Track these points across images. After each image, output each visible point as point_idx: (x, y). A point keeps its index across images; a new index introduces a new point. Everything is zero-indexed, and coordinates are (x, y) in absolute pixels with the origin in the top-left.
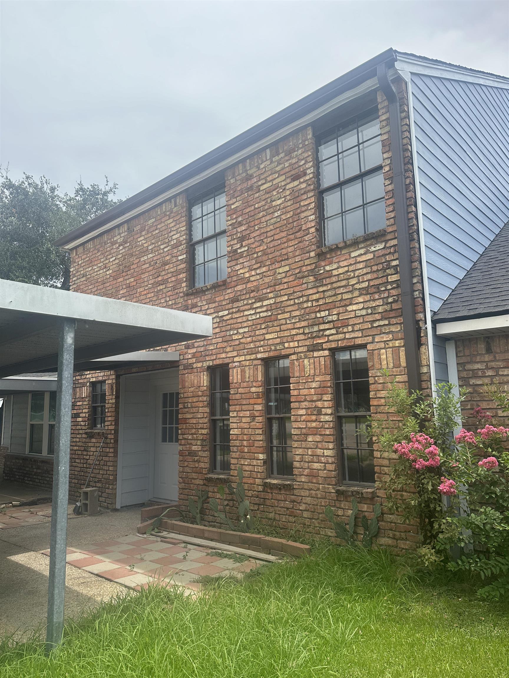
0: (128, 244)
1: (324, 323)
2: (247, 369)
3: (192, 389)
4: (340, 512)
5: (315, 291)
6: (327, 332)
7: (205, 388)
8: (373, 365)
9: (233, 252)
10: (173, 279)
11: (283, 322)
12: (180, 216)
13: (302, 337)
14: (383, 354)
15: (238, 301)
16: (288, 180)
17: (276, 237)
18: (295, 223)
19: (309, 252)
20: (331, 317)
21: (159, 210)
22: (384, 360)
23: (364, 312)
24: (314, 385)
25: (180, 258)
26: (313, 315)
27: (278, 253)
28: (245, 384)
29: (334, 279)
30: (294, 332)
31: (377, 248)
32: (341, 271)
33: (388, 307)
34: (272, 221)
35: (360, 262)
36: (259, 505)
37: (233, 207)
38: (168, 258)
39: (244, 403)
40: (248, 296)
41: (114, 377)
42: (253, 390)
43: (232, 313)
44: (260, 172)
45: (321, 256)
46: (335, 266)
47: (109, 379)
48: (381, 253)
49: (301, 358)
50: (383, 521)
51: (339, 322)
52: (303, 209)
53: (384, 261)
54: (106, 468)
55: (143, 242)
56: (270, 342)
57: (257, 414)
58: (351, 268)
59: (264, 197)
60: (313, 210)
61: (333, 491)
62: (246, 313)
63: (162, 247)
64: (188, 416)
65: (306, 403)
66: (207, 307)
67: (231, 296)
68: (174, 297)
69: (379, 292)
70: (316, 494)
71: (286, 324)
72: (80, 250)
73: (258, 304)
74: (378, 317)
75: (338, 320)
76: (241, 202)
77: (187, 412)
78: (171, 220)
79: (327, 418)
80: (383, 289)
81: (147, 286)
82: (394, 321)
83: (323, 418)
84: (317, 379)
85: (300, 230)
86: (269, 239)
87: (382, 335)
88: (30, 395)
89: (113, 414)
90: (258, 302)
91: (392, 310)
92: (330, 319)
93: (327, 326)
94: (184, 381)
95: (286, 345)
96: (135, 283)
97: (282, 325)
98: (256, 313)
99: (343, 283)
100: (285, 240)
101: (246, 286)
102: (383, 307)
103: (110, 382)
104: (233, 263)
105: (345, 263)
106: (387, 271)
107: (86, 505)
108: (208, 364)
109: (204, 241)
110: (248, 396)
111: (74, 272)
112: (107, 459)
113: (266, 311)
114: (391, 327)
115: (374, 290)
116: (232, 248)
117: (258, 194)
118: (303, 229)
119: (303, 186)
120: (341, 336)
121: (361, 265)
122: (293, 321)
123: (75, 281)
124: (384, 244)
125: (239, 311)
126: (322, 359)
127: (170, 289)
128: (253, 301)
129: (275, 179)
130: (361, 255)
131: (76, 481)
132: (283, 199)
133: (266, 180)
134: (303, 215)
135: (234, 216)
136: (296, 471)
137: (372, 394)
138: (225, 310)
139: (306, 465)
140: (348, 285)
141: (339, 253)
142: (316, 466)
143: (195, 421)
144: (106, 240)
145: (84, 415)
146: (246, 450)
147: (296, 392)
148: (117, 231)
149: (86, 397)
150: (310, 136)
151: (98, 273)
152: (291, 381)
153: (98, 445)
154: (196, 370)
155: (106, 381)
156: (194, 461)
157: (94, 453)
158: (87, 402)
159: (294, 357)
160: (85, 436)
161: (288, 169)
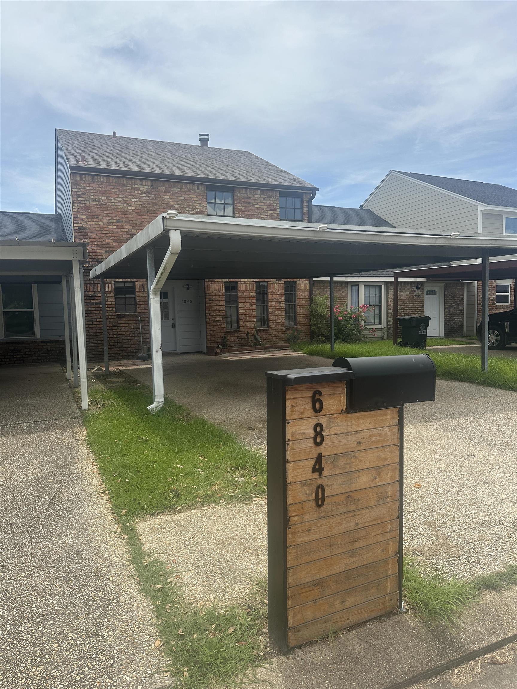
0: (153, 196)
3: (214, 292)
7: (223, 292)
8: (299, 288)
22: (302, 287)
24: (278, 293)
28: (247, 291)
39: (247, 299)
41: (144, 280)
42: (251, 294)
44: (254, 198)
49: (273, 283)
55: (169, 200)
57: (253, 304)
61: (284, 329)
65: (275, 300)
79: (283, 305)
83: (281, 305)
89: (147, 303)
94: (208, 288)
103: (140, 283)
108: (225, 280)
110: (249, 296)
126: (282, 284)
133: (258, 204)
136: (270, 324)
137: (297, 297)
139: (274, 321)
142: (278, 321)
143: (217, 307)
144: (125, 183)
145: (110, 303)
146: (248, 318)
147: (271, 296)
148: (139, 182)
149: (111, 291)
150: (278, 195)
151: (116, 204)
152: (269, 291)
153: (130, 322)
154: (217, 283)
155: (134, 282)
156: (218, 325)
157: (127, 328)
158: (113, 294)
159: (270, 282)
160: (113, 317)
161: (268, 204)
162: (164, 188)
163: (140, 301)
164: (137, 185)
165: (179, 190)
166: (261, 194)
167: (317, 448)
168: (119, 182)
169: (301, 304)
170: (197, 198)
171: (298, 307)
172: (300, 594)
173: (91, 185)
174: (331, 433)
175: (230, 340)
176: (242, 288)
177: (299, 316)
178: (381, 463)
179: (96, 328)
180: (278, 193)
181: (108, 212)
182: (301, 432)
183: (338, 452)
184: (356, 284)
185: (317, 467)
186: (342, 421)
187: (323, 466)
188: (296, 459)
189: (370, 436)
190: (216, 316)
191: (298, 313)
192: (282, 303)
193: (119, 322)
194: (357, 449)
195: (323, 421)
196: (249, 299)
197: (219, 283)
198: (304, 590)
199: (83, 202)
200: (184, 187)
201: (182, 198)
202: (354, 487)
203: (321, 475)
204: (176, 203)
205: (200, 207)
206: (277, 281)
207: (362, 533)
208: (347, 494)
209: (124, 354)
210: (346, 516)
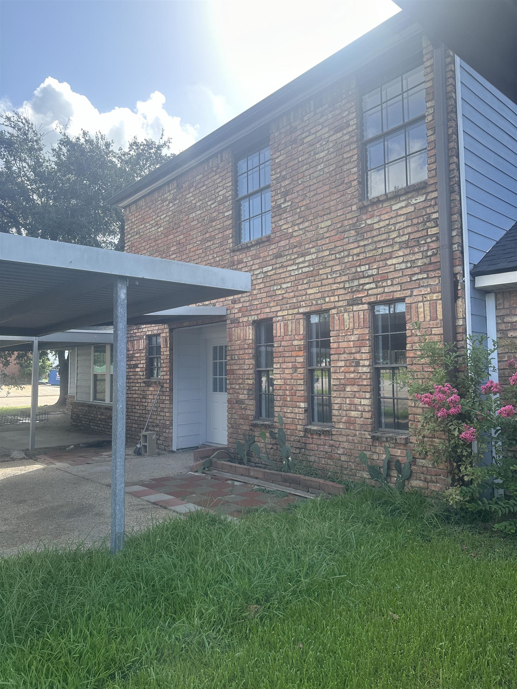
0: (178, 201)
1: (364, 277)
2: (289, 322)
3: (239, 342)
4: (375, 457)
5: (356, 245)
6: (367, 287)
7: (251, 341)
8: (411, 318)
9: (277, 207)
10: (220, 235)
11: (325, 276)
12: (226, 171)
13: (342, 291)
14: (420, 308)
15: (281, 256)
16: (332, 132)
17: (319, 191)
18: (338, 176)
19: (351, 205)
20: (370, 271)
21: (206, 166)
22: (421, 314)
23: (403, 266)
25: (226, 214)
26: (354, 270)
27: (320, 208)
28: (288, 337)
29: (375, 233)
30: (334, 287)
31: (418, 201)
32: (382, 224)
33: (427, 261)
34: (315, 174)
35: (401, 215)
36: (300, 448)
37: (277, 161)
38: (215, 214)
39: (287, 355)
40: (291, 252)
41: (167, 330)
42: (295, 343)
43: (276, 268)
45: (362, 209)
46: (376, 219)
47: (163, 332)
48: (422, 205)
50: (415, 465)
51: (379, 276)
52: (346, 161)
53: (424, 213)
54: (162, 414)
55: (192, 198)
56: (312, 297)
57: (299, 366)
58: (392, 221)
59: (307, 150)
60: (356, 163)
61: (369, 437)
62: (289, 268)
64: (235, 367)
65: (345, 355)
66: (252, 263)
67: (275, 251)
68: (221, 253)
69: (419, 245)
70: (353, 440)
71: (327, 278)
72: (133, 208)
73: (301, 260)
74: (417, 270)
75: (378, 274)
76: (285, 155)
77: (235, 364)
78: (218, 176)
80: (423, 242)
81: (195, 243)
82: (432, 274)
83: (361, 370)
84: (356, 332)
85: (342, 183)
86: (312, 193)
87: (420, 289)
88: (92, 348)
89: (168, 365)
90: (301, 257)
91: (430, 263)
92: (370, 273)
93: (367, 280)
94: (231, 335)
95: (327, 299)
96: (184, 240)
97: (323, 279)
98: (298, 269)
99: (384, 237)
100: (327, 193)
101: (289, 242)
102: (423, 260)
103: (164, 335)
104: (277, 218)
105: (386, 216)
106: (428, 224)
107: (145, 447)
108: (253, 319)
109: (249, 196)
111: (128, 230)
112: (163, 406)
113: (308, 266)
114: (430, 280)
115: (414, 244)
116: (276, 203)
117: (301, 147)
118: (346, 182)
119: (347, 137)
120: (380, 290)
121: (402, 219)
122: (334, 276)
123: (129, 238)
124: (425, 196)
125: (282, 267)
127: (217, 245)
128: (296, 256)
129: (318, 131)
130: (403, 207)
131: (136, 426)
132: (326, 151)
133: (310, 133)
134: (345, 168)
135: (278, 171)
136: (334, 419)
137: (408, 347)
138: (269, 266)
139: (344, 413)
140: (389, 239)
141: (381, 206)
142: (353, 414)
143: (241, 372)
144: (157, 197)
145: (142, 366)
146: (289, 399)
147: (336, 346)
148: (166, 188)
149: (144, 349)
150: (353, 86)
151: (151, 230)
152: (331, 334)
153: (155, 393)
154: (242, 324)
157: (152, 401)
158: (144, 353)
159: (334, 311)
160: (143, 385)
163: (163, 363)
176: (279, 331)
192: (362, 363)
193: (147, 393)
196: (291, 354)
197: (245, 324)
200: (206, 168)
204: (198, 200)
206: (348, 305)
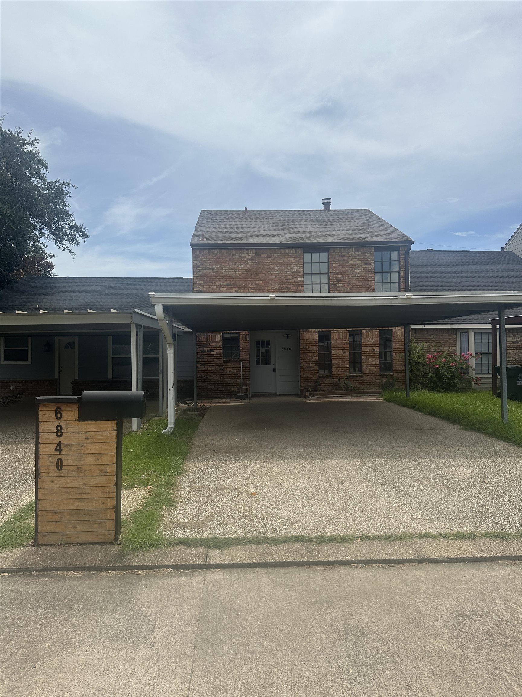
0: (256, 261)
2: (341, 334)
3: (308, 340)
4: (381, 381)
7: (317, 340)
8: (394, 336)
10: (295, 288)
14: (398, 333)
16: (363, 264)
17: (357, 284)
18: (366, 281)
22: (398, 335)
24: (372, 341)
25: (299, 279)
28: (340, 339)
34: (355, 277)
37: (333, 265)
38: (290, 277)
41: (247, 331)
42: (344, 342)
44: (349, 255)
49: (367, 331)
55: (270, 264)
57: (346, 351)
59: (351, 266)
60: (374, 279)
61: (379, 375)
63: (285, 270)
64: (306, 352)
65: (368, 347)
70: (372, 377)
76: (338, 264)
77: (306, 350)
79: (377, 352)
83: (375, 352)
85: (368, 284)
86: (353, 284)
89: (248, 350)
94: (303, 337)
100: (361, 286)
103: (244, 334)
108: (319, 330)
109: (312, 274)
110: (342, 344)
111: (198, 264)
116: (333, 282)
117: (347, 264)
119: (370, 269)
126: (376, 333)
136: (364, 370)
137: (393, 345)
139: (368, 368)
142: (372, 368)
143: (311, 354)
144: (234, 253)
145: (219, 351)
146: (341, 364)
147: (365, 343)
148: (245, 251)
149: (220, 341)
150: (373, 251)
151: (227, 271)
152: (362, 339)
153: (234, 366)
154: (311, 332)
155: (239, 333)
156: (311, 370)
157: (231, 371)
158: (221, 343)
159: (364, 331)
160: (220, 362)
161: (362, 259)
162: (266, 255)
163: (243, 349)
164: (244, 254)
165: (279, 255)
166: (355, 251)
167: (59, 438)
168: (230, 253)
169: (398, 352)
170: (294, 260)
171: (394, 354)
172: (46, 515)
173: (208, 257)
174: (67, 431)
175: (323, 385)
176: (335, 337)
177: (395, 363)
178: (102, 452)
179: (207, 371)
180: (373, 249)
181: (220, 277)
182: (49, 428)
183: (72, 442)
184: (465, 332)
185: (58, 448)
186: (75, 425)
187: (62, 448)
188: (44, 443)
189: (95, 435)
190: (310, 362)
191: (394, 361)
192: (376, 350)
193: (225, 367)
194: (85, 442)
195: (63, 424)
196: (341, 346)
197: (313, 332)
198: (48, 514)
199: (201, 271)
200: (283, 252)
201: (281, 261)
202: (82, 463)
203: (60, 453)
204: (275, 266)
205: (297, 268)
206: (371, 329)
207: (88, 490)
208: (78, 466)
209: (228, 393)
210: (77, 478)
